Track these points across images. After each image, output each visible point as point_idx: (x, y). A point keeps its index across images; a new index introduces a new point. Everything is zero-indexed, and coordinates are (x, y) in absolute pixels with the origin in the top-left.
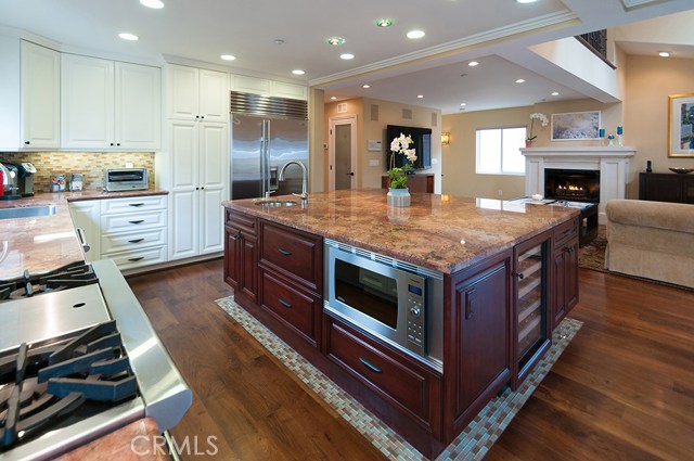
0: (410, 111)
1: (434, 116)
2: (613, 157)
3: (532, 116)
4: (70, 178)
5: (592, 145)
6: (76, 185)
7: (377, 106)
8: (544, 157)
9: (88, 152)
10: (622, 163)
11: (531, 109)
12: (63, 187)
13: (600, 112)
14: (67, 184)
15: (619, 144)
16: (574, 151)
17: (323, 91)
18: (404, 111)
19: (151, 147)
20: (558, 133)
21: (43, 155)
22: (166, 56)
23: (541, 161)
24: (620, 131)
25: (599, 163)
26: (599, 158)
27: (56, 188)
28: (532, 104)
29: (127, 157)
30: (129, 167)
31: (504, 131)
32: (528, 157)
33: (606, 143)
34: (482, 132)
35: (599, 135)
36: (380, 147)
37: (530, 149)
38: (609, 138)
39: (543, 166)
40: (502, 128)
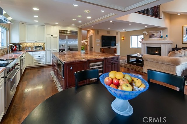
0: (109, 32)
1: (117, 33)
2: (165, 44)
3: (143, 32)
4: (29, 47)
6: (30, 49)
7: (99, 31)
8: (146, 43)
9: (32, 43)
10: (167, 45)
11: (143, 30)
12: (27, 49)
13: (162, 31)
14: (28, 49)
16: (155, 42)
17: (81, 28)
18: (107, 32)
19: (44, 41)
20: (151, 37)
21: (24, 43)
22: (45, 24)
23: (146, 45)
24: (167, 36)
26: (161, 44)
27: (26, 49)
28: (144, 29)
29: (39, 44)
30: (40, 46)
31: (138, 36)
32: (142, 43)
33: (163, 40)
34: (132, 36)
35: (161, 37)
36: (100, 41)
37: (142, 41)
38: (164, 38)
39: (146, 46)
40: (137, 35)
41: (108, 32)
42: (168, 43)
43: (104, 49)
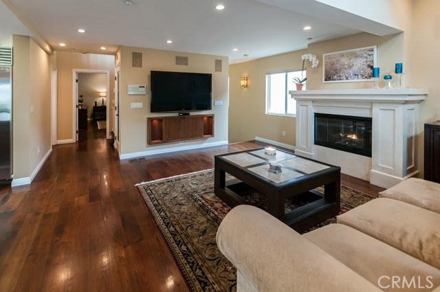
0: (186, 59)
2: (390, 102)
3: (303, 58)
5: (366, 87)
7: (140, 54)
8: (313, 101)
10: (400, 109)
13: (375, 48)
15: (402, 86)
18: (178, 58)
20: (330, 75)
23: (310, 105)
24: (399, 69)
25: (371, 109)
26: (371, 103)
31: (289, 74)
32: (298, 100)
33: (382, 85)
34: (273, 76)
35: (373, 75)
36: (143, 91)
37: (299, 92)
38: (386, 78)
39: (313, 110)
40: (287, 72)
41: (182, 60)
42: (406, 102)
43: (160, 120)
